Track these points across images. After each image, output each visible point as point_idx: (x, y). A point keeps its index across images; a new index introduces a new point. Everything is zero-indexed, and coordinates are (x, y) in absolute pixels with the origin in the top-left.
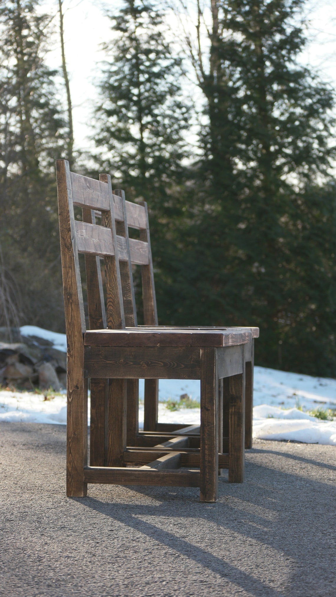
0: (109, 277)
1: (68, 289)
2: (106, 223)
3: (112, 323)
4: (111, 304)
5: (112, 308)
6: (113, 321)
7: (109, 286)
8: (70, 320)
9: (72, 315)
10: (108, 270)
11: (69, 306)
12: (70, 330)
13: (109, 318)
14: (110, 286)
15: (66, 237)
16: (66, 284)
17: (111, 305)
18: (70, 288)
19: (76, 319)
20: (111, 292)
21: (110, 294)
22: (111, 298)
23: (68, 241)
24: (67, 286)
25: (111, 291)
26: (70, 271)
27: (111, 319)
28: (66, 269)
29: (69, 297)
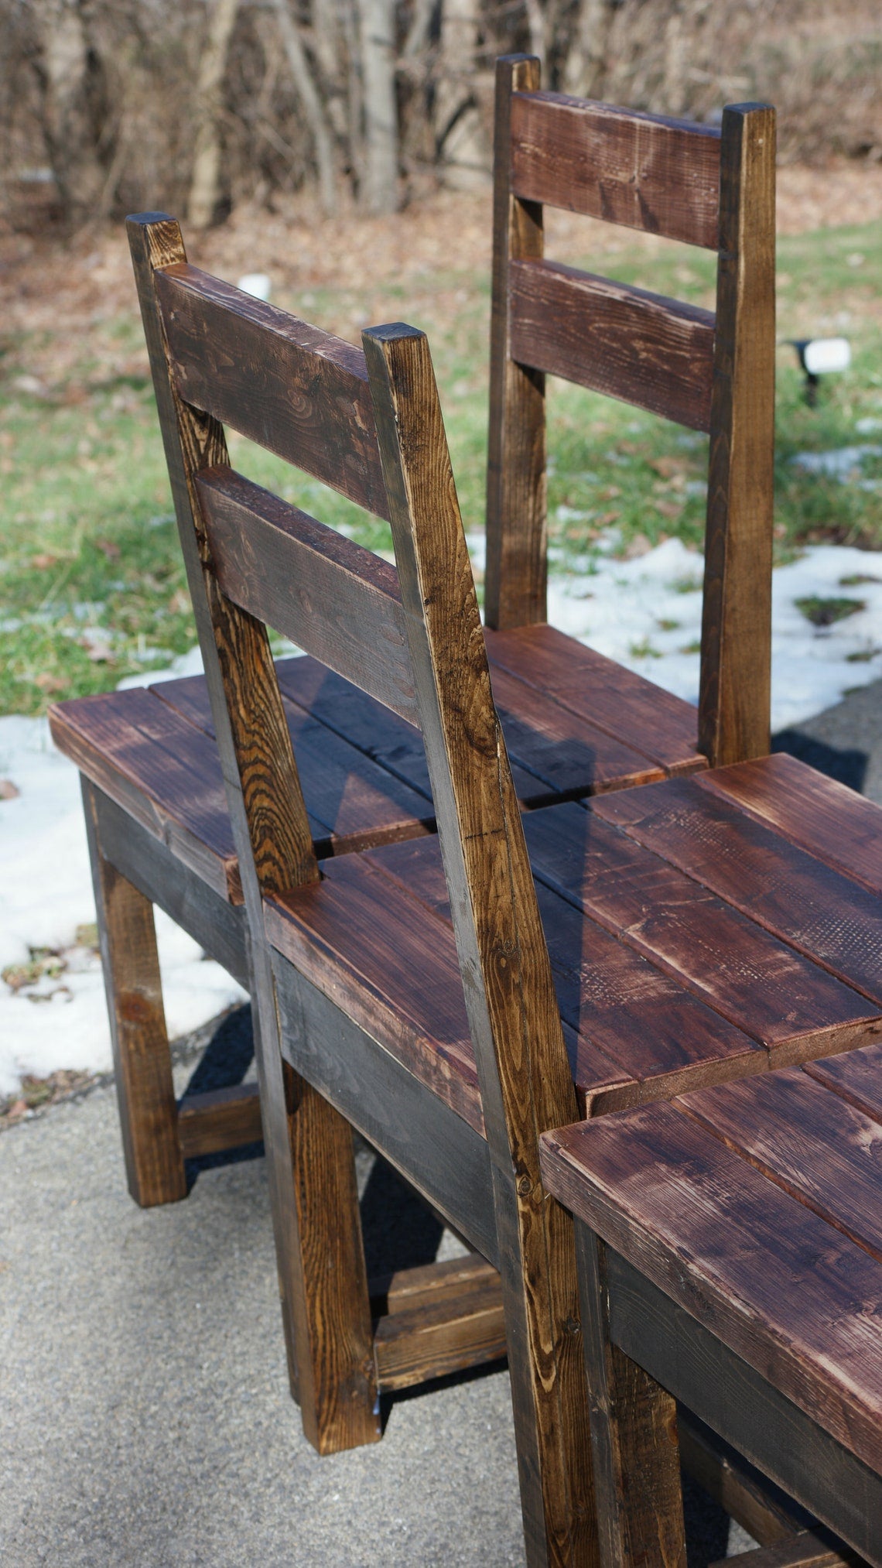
0: (241, 676)
1: (499, 929)
2: (202, 444)
3: (275, 863)
4: (263, 786)
5: (266, 803)
6: (277, 855)
7: (242, 712)
8: (518, 1062)
9: (525, 1038)
10: (230, 644)
11: (509, 1003)
12: (523, 1101)
13: (260, 844)
14: (249, 712)
15: (471, 701)
16: (486, 909)
17: (263, 792)
18: (505, 923)
19: (545, 1047)
20: (257, 738)
21: (253, 744)
22: (257, 761)
23: (478, 715)
24: (493, 916)
25: (254, 733)
26: (502, 847)
27: (268, 846)
28: (482, 843)
29: (503, 962)
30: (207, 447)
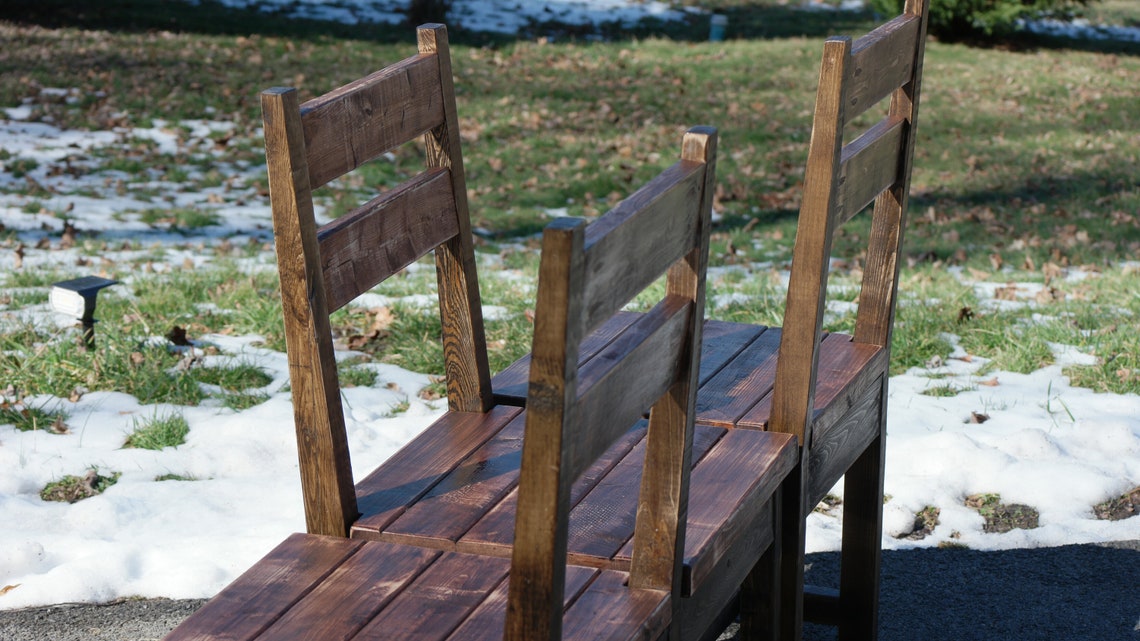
0: (448, 285)
1: (306, 420)
2: (437, 153)
3: (458, 395)
4: (455, 350)
5: (456, 360)
6: (460, 391)
7: (447, 305)
8: (313, 496)
9: (317, 484)
10: (443, 266)
11: (310, 462)
12: (315, 518)
13: (451, 381)
14: (451, 307)
15: (296, 293)
16: (300, 407)
17: (454, 353)
18: (309, 418)
19: (328, 493)
20: (453, 322)
21: (451, 325)
22: (452, 335)
23: (299, 301)
24: (303, 412)
25: (452, 319)
26: (309, 376)
27: (455, 384)
28: (299, 370)
29: (308, 439)
30: (439, 155)
